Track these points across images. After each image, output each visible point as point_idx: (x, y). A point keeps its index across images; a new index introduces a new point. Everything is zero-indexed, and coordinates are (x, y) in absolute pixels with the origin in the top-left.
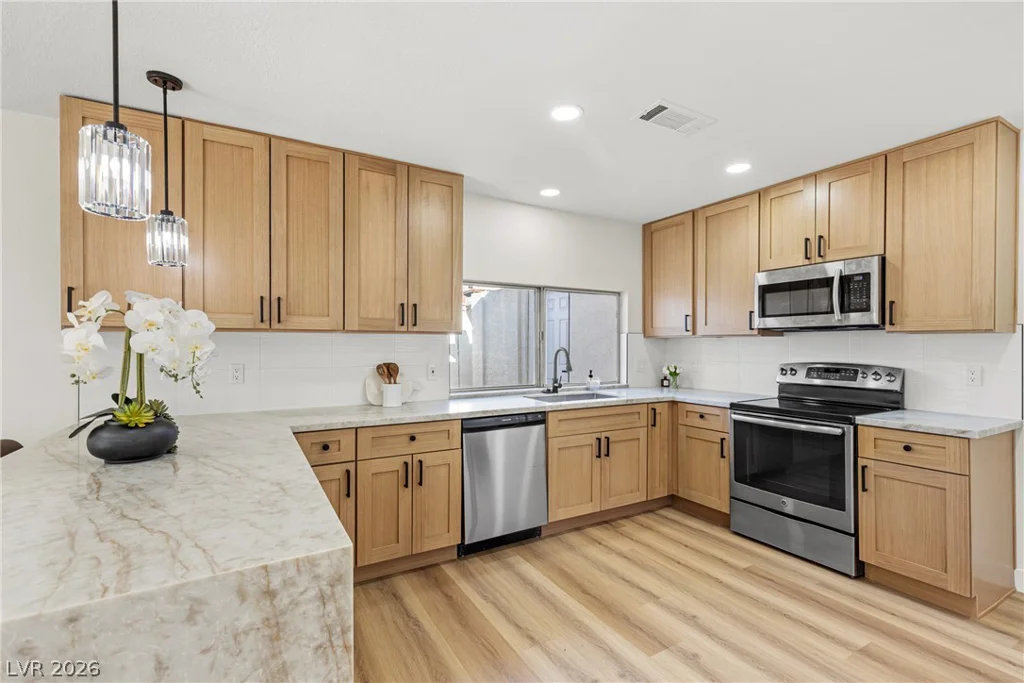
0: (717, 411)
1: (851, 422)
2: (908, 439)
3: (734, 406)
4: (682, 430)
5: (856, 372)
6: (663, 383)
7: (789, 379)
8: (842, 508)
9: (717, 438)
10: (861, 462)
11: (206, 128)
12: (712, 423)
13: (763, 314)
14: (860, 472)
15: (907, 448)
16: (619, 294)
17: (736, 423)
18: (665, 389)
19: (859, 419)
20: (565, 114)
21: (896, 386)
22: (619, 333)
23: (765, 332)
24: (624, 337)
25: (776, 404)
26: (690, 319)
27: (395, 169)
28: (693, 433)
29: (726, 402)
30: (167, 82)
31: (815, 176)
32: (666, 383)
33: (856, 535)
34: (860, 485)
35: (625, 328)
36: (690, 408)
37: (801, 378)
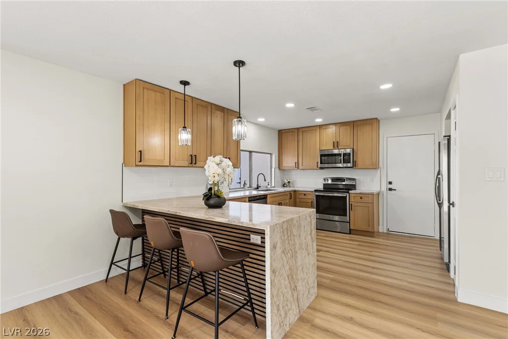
0: (310, 193)
1: (348, 192)
2: (361, 195)
3: (316, 191)
4: (298, 200)
5: (345, 180)
6: (284, 186)
7: (326, 182)
8: (346, 216)
9: (310, 201)
10: (351, 203)
11: (176, 93)
12: (308, 197)
13: (321, 163)
14: (351, 206)
15: (361, 198)
16: (271, 154)
17: (316, 195)
18: (285, 188)
19: (350, 192)
20: (290, 105)
21: (354, 184)
22: (271, 168)
23: (321, 168)
24: (273, 170)
25: (322, 189)
26: (297, 164)
27: (224, 110)
28: (302, 200)
29: (313, 190)
30: (185, 83)
31: (335, 124)
32: (285, 185)
33: (349, 222)
34: (351, 209)
35: (274, 166)
36: (300, 192)
37: (330, 182)
